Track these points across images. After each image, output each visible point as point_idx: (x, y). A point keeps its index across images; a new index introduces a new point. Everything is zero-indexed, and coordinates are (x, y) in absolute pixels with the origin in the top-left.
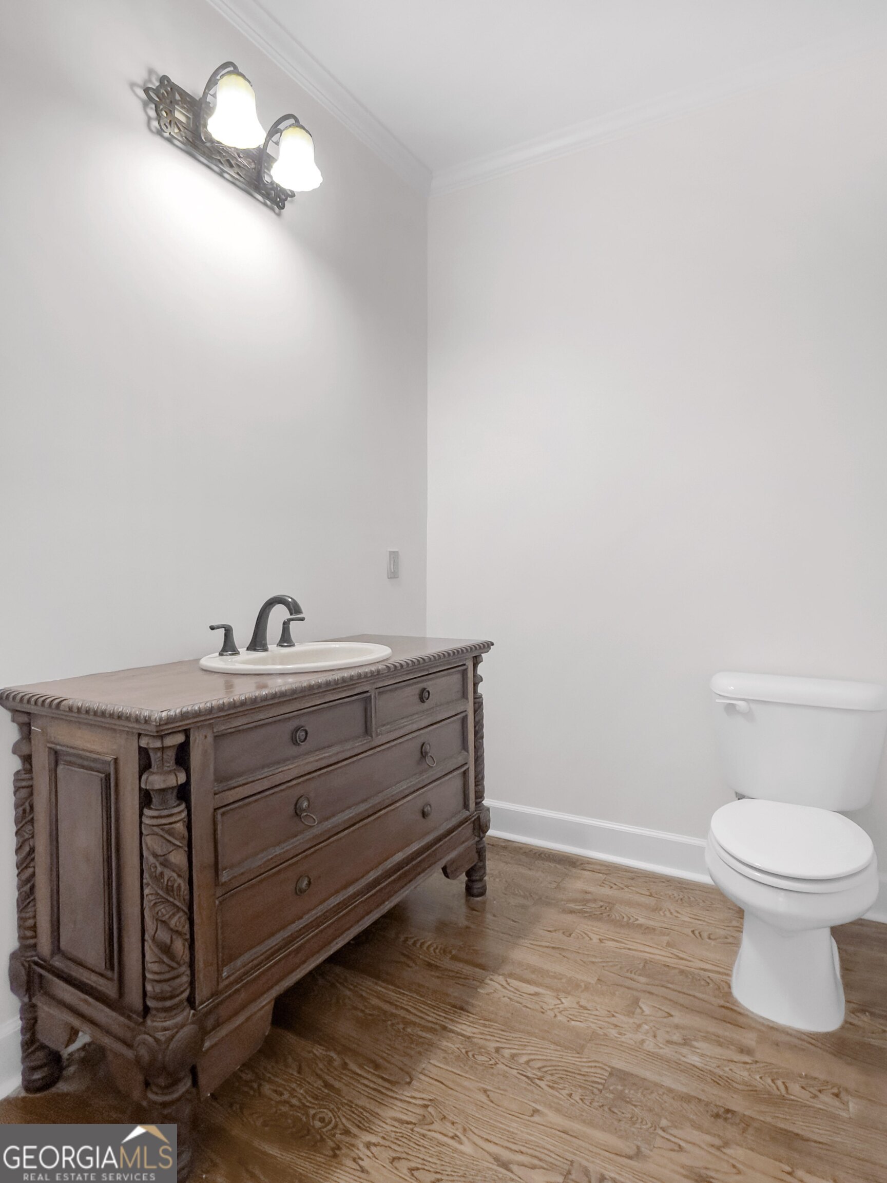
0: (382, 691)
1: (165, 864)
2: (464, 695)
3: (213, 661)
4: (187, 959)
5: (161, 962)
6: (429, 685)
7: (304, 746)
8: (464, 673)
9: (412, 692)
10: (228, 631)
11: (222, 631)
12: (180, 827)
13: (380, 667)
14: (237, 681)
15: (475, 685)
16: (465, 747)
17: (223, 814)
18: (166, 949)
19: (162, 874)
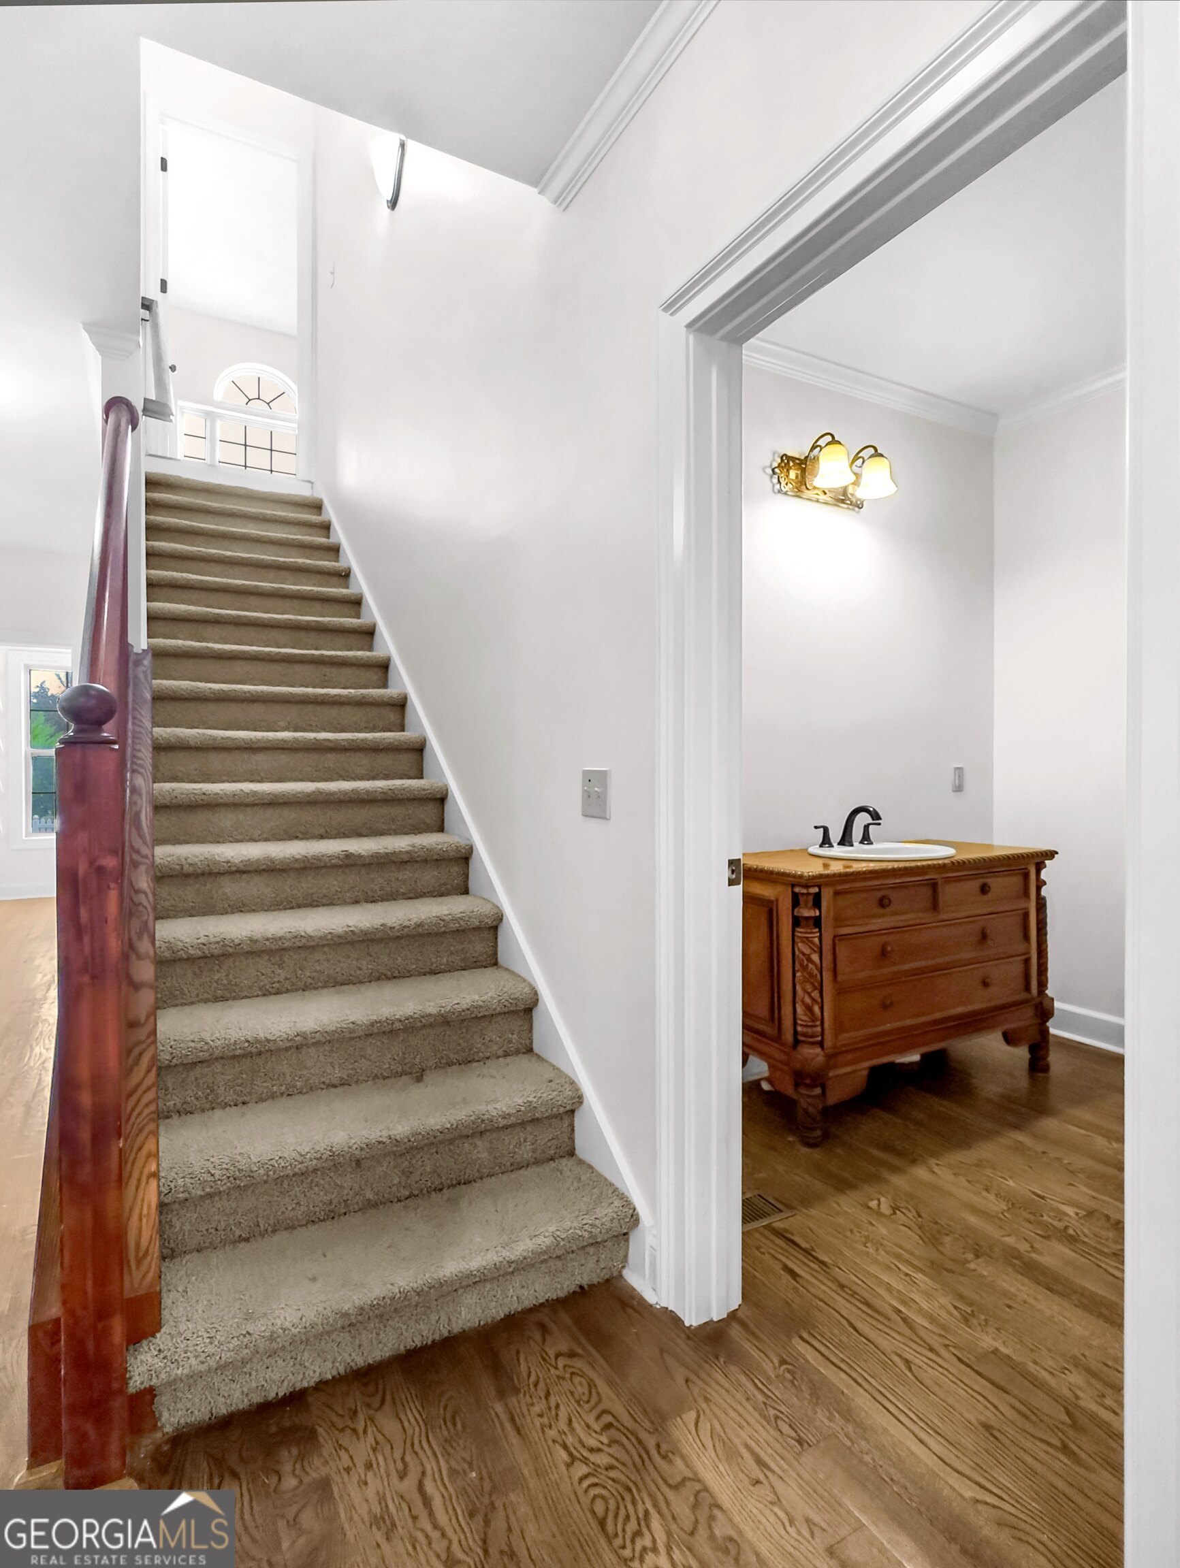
0: (948, 880)
1: (810, 960)
2: (1026, 894)
3: (816, 850)
4: (820, 1017)
5: (806, 1015)
6: (991, 881)
7: (888, 910)
8: (1026, 876)
9: (974, 885)
10: (826, 830)
11: (822, 830)
12: (816, 940)
13: (946, 861)
14: (832, 863)
15: (1039, 889)
16: (1026, 937)
17: (839, 940)
18: (809, 1009)
19: (807, 965)
